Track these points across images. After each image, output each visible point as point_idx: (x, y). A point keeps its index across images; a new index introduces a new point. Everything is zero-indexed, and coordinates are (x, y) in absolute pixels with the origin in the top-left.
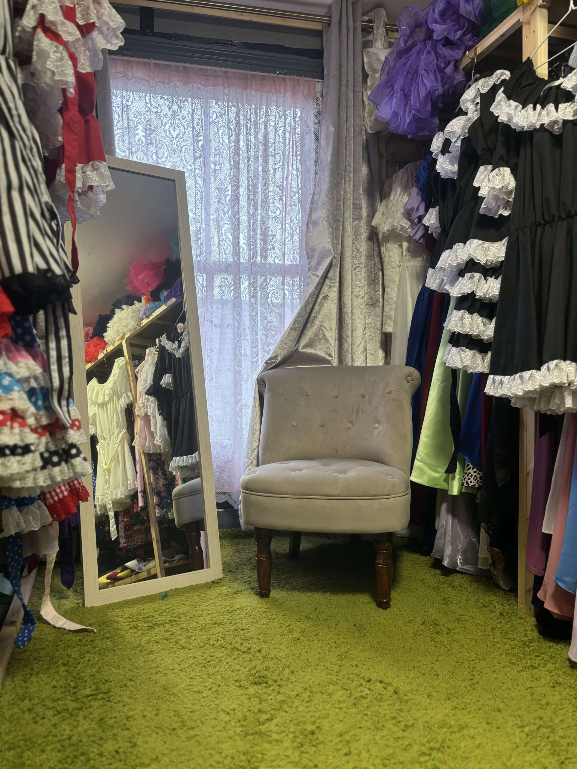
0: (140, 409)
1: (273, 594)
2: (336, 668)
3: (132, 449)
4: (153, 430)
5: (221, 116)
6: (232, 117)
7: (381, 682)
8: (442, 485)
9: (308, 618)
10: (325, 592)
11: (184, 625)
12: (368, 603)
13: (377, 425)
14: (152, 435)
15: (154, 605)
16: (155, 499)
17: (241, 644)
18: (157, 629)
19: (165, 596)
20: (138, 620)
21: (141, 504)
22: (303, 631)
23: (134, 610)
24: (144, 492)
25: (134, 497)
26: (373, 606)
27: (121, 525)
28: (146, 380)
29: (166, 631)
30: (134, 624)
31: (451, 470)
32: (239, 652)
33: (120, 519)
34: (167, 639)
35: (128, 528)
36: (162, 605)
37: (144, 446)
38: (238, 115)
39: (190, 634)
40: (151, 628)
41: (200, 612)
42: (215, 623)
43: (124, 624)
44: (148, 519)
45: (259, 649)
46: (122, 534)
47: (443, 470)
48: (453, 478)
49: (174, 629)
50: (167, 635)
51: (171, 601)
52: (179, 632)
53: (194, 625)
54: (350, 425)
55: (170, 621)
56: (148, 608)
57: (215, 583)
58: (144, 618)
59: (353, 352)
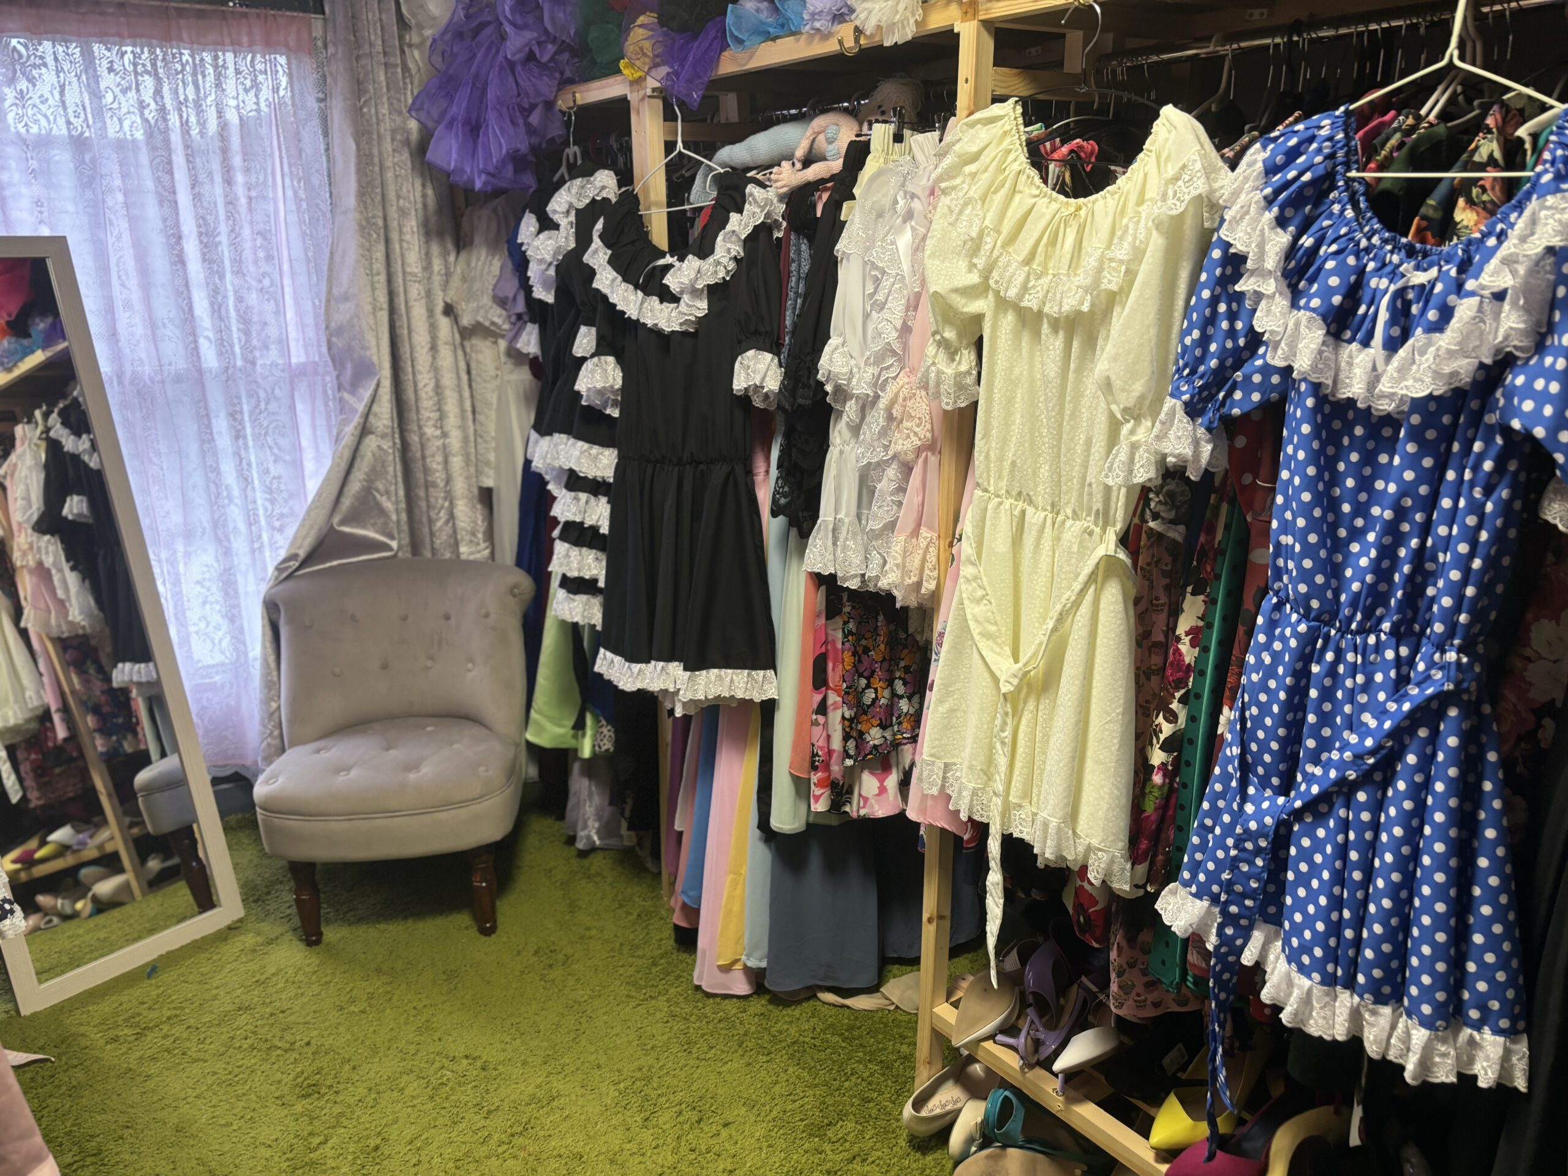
0: (24, 554)
1: (331, 934)
2: (412, 1049)
3: (24, 634)
4: (60, 594)
5: (124, 91)
6: (147, 95)
7: (467, 1057)
8: (569, 743)
9: (378, 971)
10: (405, 918)
11: (192, 1022)
12: (467, 928)
13: (470, 666)
14: (62, 604)
15: (137, 992)
16: (91, 721)
17: (282, 1037)
18: (150, 1036)
19: (152, 970)
20: (116, 1026)
21: (61, 733)
22: (371, 997)
23: (105, 1007)
24: (65, 709)
25: (45, 717)
26: (474, 932)
27: (24, 768)
28: (27, 498)
29: (165, 1037)
30: (112, 1033)
31: (579, 726)
32: (279, 1052)
33: (21, 755)
34: (168, 1051)
35: (41, 772)
36: (149, 990)
37: (47, 624)
38: (158, 92)
39: (202, 1036)
40: (139, 1036)
41: (214, 992)
42: (240, 1009)
43: (96, 1037)
44: (82, 756)
45: (306, 1040)
46: (29, 782)
47: (570, 723)
48: (584, 735)
49: (177, 1031)
50: (168, 1043)
51: (166, 977)
52: (185, 1035)
53: (206, 1018)
55: (169, 1018)
56: (129, 998)
57: (233, 929)
58: (126, 1020)
59: (431, 521)
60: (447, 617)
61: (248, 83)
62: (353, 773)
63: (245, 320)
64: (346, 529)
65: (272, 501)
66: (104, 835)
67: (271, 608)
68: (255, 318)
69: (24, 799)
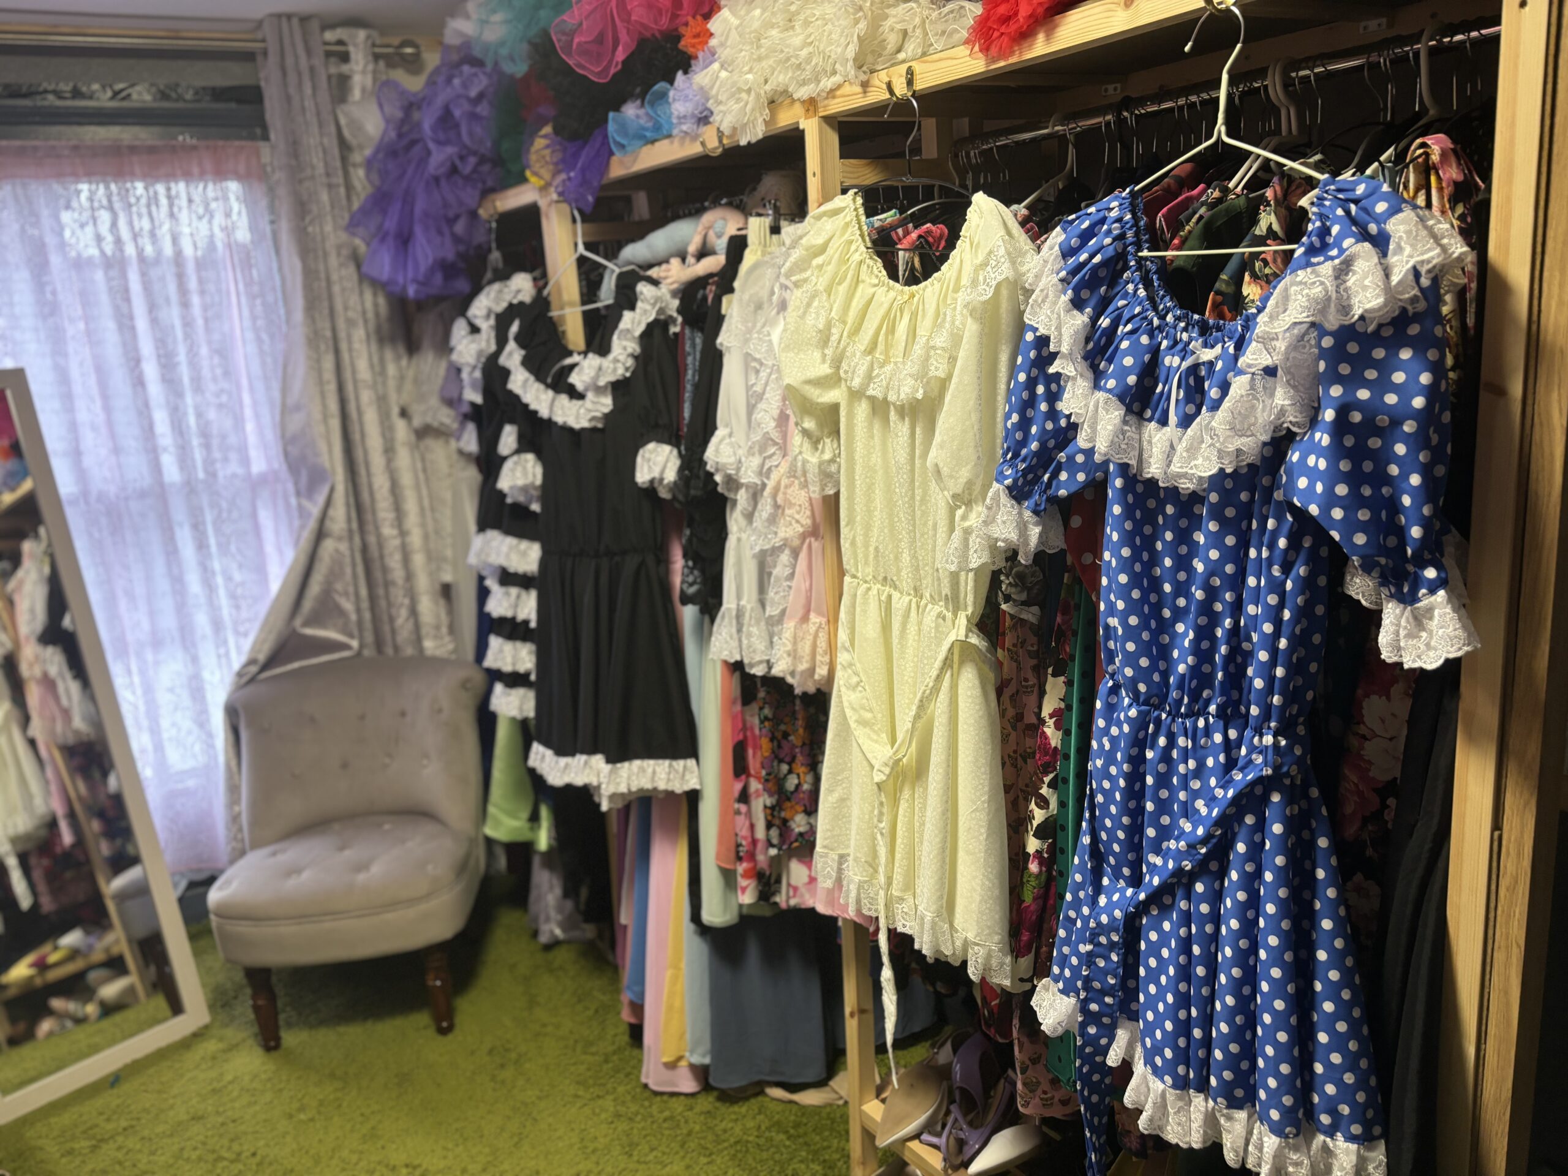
0: (31, 665)
1: (290, 1038)
2: (354, 1158)
3: (32, 743)
4: (64, 702)
5: (82, 226)
6: (104, 228)
7: (407, 1166)
8: (524, 836)
9: (332, 1076)
10: (365, 1018)
11: (146, 1133)
12: (425, 1028)
13: (425, 762)
14: (66, 713)
15: (99, 1102)
16: (96, 825)
17: (229, 1148)
18: (105, 1147)
19: (115, 1080)
20: (74, 1138)
21: (67, 837)
22: (321, 1103)
23: (66, 1118)
24: (72, 815)
25: (52, 824)
26: (431, 1032)
27: (37, 875)
28: (32, 611)
29: (119, 1148)
30: (68, 1146)
31: (534, 818)
32: (225, 1163)
33: (33, 861)
34: (120, 1163)
35: (52, 877)
36: (110, 1099)
37: (52, 732)
38: (114, 225)
39: (154, 1147)
40: (94, 1148)
41: (171, 1101)
42: (193, 1119)
43: (52, 1149)
44: (88, 861)
45: (252, 1150)
46: (42, 887)
47: (525, 814)
48: (539, 827)
49: (132, 1143)
50: (120, 1155)
51: (126, 1087)
52: (138, 1146)
53: (160, 1129)
54: (387, 760)
55: (125, 1129)
56: (89, 1109)
57: (198, 1036)
58: (84, 1132)
59: (392, 620)
60: (403, 714)
61: (201, 211)
62: (306, 875)
63: (205, 435)
64: (309, 631)
65: (238, 607)
66: (110, 938)
67: (232, 712)
68: (215, 431)
69: (36, 906)
